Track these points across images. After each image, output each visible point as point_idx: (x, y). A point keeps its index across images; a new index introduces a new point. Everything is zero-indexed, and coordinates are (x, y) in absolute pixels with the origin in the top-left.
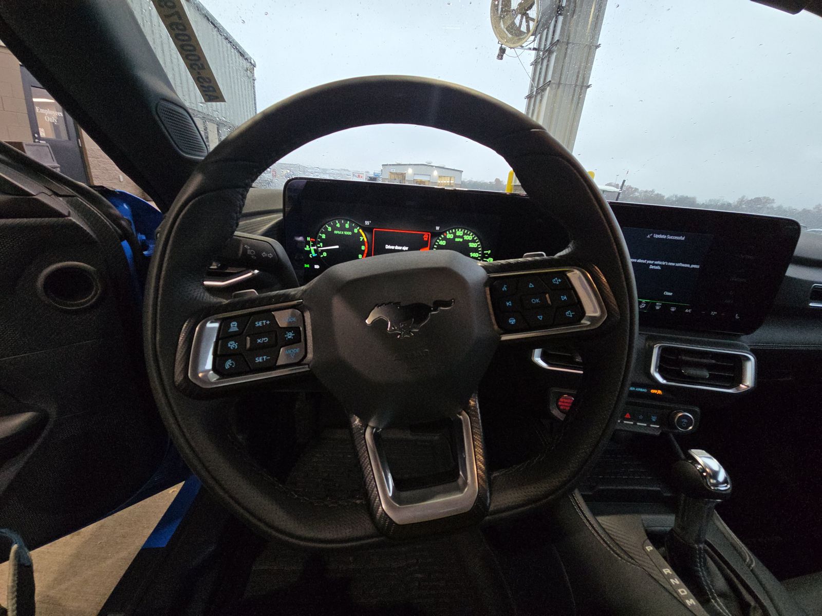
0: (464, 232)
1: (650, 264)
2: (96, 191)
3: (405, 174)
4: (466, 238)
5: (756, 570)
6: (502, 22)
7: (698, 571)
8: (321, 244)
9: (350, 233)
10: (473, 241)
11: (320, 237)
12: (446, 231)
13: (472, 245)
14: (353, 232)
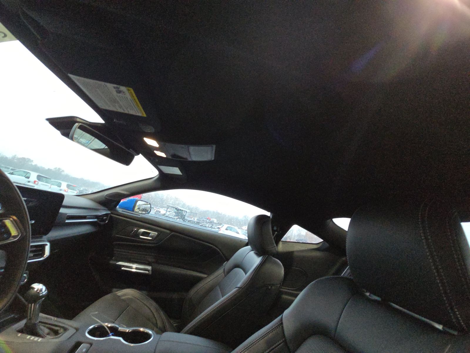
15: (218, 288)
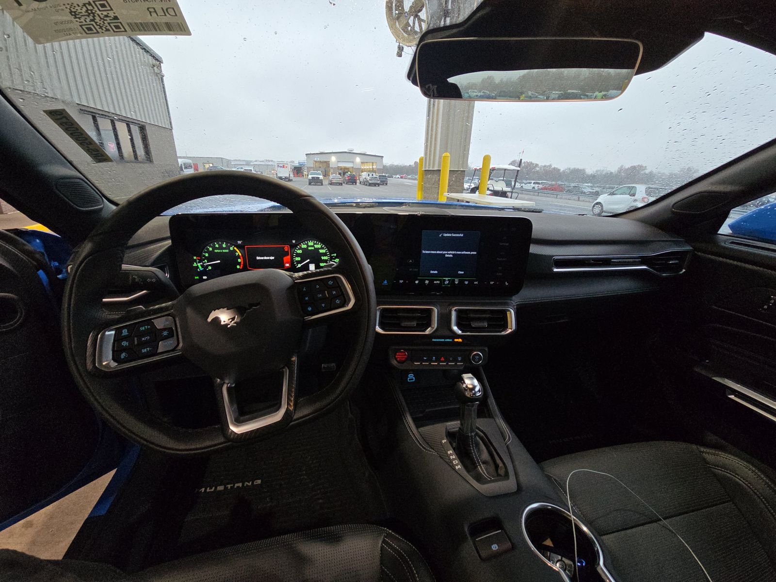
0: (314, 243)
1: (445, 254)
2: (12, 233)
3: (329, 162)
4: (316, 246)
5: (510, 447)
6: (397, 23)
7: (471, 450)
8: (206, 261)
9: (227, 251)
10: (322, 248)
11: (204, 256)
12: (300, 243)
13: (321, 251)
14: (229, 249)
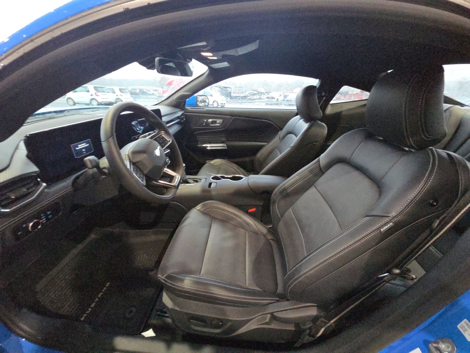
15: (276, 149)
